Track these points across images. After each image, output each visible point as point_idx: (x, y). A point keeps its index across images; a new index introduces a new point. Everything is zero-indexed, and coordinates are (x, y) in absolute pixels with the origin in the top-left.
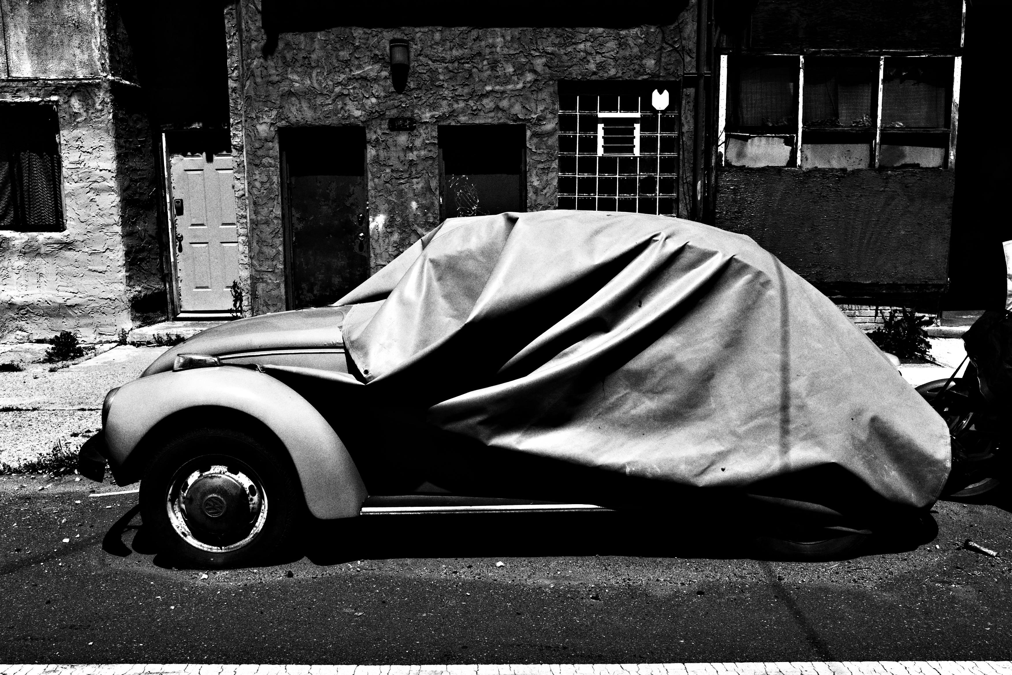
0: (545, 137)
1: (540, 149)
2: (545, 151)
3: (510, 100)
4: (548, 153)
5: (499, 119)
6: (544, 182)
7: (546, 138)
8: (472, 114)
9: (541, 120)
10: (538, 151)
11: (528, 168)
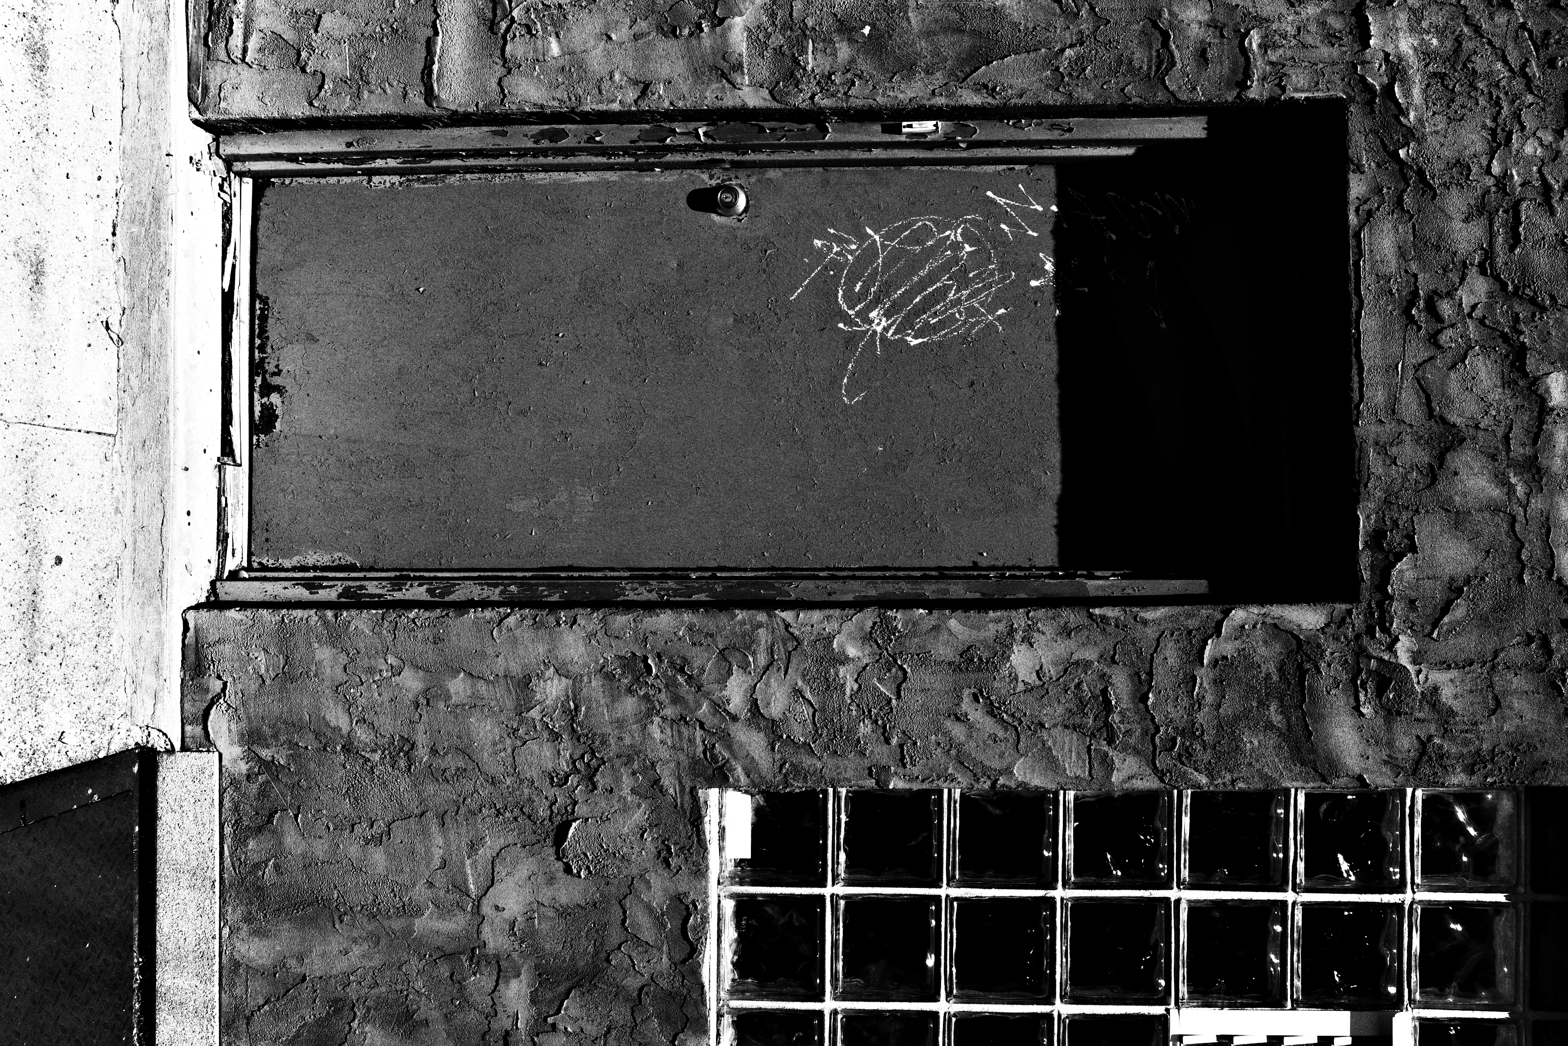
0: (1283, 710)
1: (1218, 682)
2: (1201, 717)
3: (1495, 508)
4: (1190, 731)
5: (1382, 448)
6: (1029, 707)
7: (1276, 719)
8: (1415, 294)
9: (1380, 692)
10: (1204, 677)
11: (1111, 612)
